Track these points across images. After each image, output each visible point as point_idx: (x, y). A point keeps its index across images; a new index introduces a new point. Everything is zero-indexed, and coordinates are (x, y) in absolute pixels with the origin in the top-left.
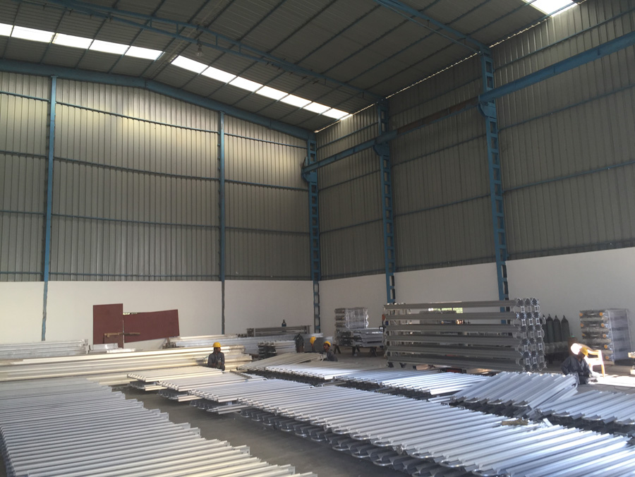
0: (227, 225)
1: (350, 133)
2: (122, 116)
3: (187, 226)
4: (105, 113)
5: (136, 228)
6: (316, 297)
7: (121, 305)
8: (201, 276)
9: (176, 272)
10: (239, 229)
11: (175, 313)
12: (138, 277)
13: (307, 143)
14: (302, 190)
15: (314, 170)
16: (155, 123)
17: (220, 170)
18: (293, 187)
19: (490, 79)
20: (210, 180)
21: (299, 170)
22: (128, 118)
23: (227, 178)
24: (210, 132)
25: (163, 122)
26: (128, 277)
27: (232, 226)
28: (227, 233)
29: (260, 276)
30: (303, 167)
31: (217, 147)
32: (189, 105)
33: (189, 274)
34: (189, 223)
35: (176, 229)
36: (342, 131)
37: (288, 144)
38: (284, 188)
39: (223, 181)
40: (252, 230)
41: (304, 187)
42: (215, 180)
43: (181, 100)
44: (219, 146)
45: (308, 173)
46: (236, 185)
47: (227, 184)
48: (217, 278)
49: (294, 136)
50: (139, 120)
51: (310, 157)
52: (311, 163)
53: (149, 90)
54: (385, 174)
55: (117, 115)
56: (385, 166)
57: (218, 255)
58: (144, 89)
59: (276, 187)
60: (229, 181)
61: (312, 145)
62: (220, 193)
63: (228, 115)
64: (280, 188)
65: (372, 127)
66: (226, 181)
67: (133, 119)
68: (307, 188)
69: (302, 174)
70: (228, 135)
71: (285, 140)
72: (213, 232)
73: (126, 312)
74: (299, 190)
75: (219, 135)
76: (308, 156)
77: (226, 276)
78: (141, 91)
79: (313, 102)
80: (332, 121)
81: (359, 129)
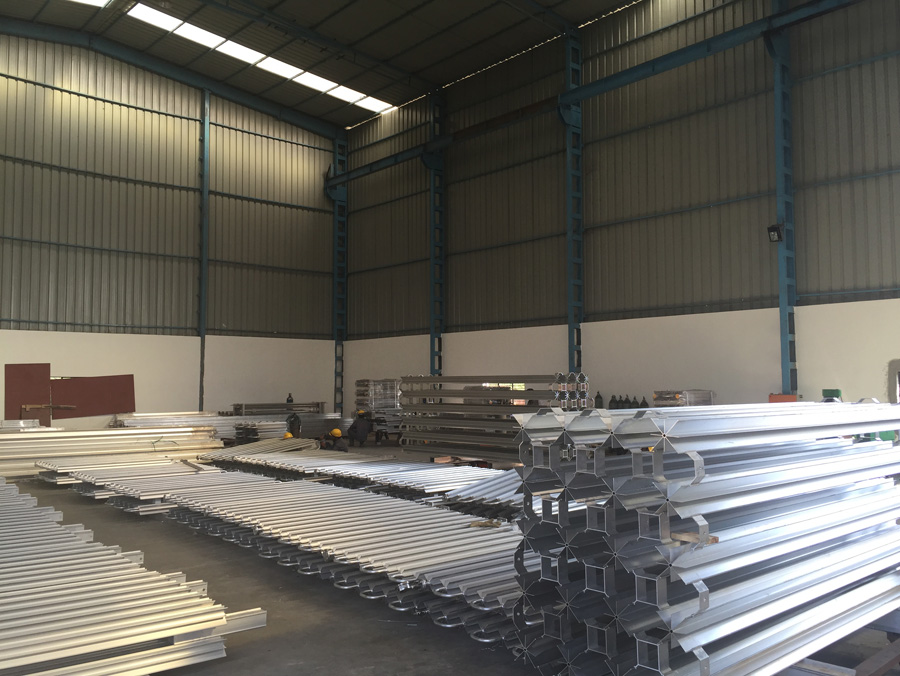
0: (212, 257)
1: (393, 134)
2: (53, 88)
3: (150, 255)
4: (26, 81)
5: (71, 254)
6: (339, 363)
7: (47, 366)
8: (171, 328)
9: (133, 321)
10: (228, 263)
11: (130, 378)
12: (75, 326)
13: (334, 145)
14: (325, 212)
15: (343, 184)
16: (104, 101)
17: (202, 175)
18: (311, 206)
19: (576, 72)
20: (188, 189)
21: (320, 181)
22: (62, 90)
23: (212, 188)
24: (188, 119)
25: (117, 100)
26: (58, 326)
27: (219, 258)
28: (211, 268)
29: (258, 332)
30: (327, 178)
31: (198, 142)
32: (156, 77)
33: (153, 324)
34: (153, 251)
35: (134, 258)
36: (383, 130)
37: (306, 143)
38: (297, 207)
39: (206, 192)
40: (249, 266)
41: (327, 207)
42: (194, 190)
43: (144, 69)
44: (202, 141)
45: (334, 187)
46: (226, 199)
47: (212, 197)
48: (195, 333)
49: (315, 133)
50: (79, 95)
51: (338, 166)
52: (339, 173)
53: (96, 51)
54: (437, 195)
55: (44, 86)
56: (437, 184)
57: (196, 299)
58: (89, 48)
59: (286, 206)
60: (216, 193)
61: (340, 146)
62: (202, 209)
63: (216, 95)
64: (292, 206)
65: (423, 128)
66: (211, 192)
67: (70, 93)
68: (331, 209)
69: (325, 189)
70: (216, 125)
71: (302, 138)
72: (190, 265)
73: (55, 375)
74: (320, 211)
75: (202, 124)
76: (334, 163)
77: (208, 330)
78: (83, 51)
79: (340, 85)
80: (371, 114)
81: (405, 128)
